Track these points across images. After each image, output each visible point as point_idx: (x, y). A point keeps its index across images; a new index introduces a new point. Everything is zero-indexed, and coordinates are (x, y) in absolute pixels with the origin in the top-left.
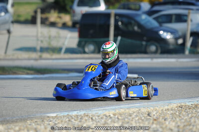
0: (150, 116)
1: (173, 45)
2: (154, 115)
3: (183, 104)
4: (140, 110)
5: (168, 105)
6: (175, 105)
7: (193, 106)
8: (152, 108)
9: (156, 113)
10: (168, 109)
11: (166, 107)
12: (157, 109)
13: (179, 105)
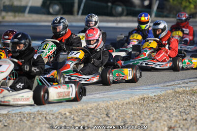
0: (109, 117)
1: (139, 6)
2: (113, 116)
3: (145, 96)
4: (98, 105)
5: (129, 98)
6: (137, 97)
7: (156, 98)
8: (112, 102)
9: (115, 113)
10: (129, 103)
11: (127, 100)
12: (118, 103)
13: (141, 97)
